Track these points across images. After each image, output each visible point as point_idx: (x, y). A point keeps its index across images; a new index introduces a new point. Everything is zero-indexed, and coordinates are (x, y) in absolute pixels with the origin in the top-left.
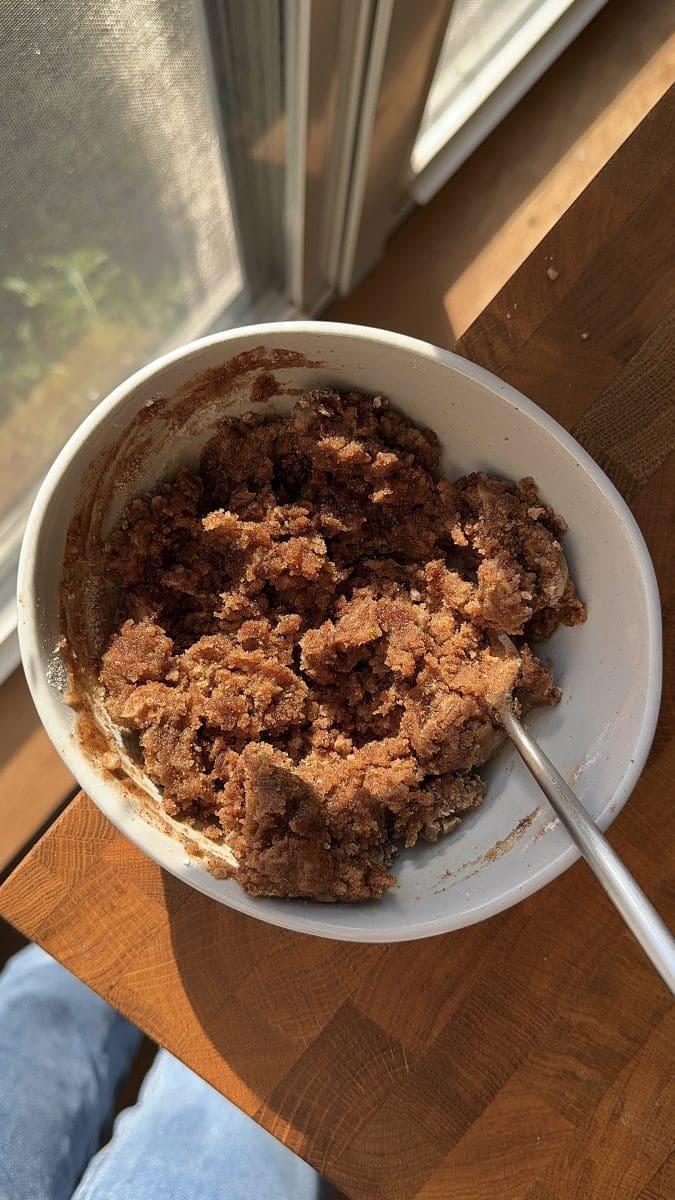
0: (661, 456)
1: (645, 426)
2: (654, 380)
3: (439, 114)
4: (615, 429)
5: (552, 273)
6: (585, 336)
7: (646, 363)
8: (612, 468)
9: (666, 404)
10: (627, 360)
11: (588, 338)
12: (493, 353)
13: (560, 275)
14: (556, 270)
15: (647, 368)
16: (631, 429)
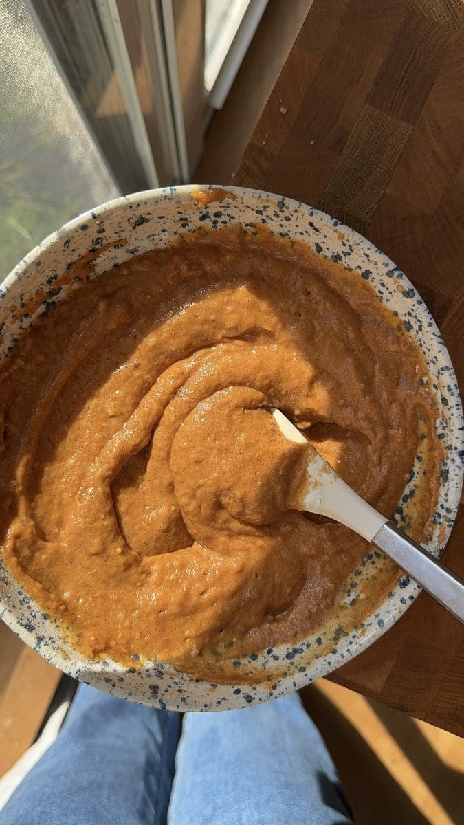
0: (376, 203)
1: (361, 188)
2: (360, 159)
3: (213, 45)
4: (344, 194)
5: (283, 110)
6: (312, 143)
7: (352, 150)
8: (349, 218)
9: (370, 171)
10: (341, 151)
11: (315, 143)
12: (261, 168)
13: (288, 111)
14: (285, 108)
15: (354, 152)
16: (354, 191)
